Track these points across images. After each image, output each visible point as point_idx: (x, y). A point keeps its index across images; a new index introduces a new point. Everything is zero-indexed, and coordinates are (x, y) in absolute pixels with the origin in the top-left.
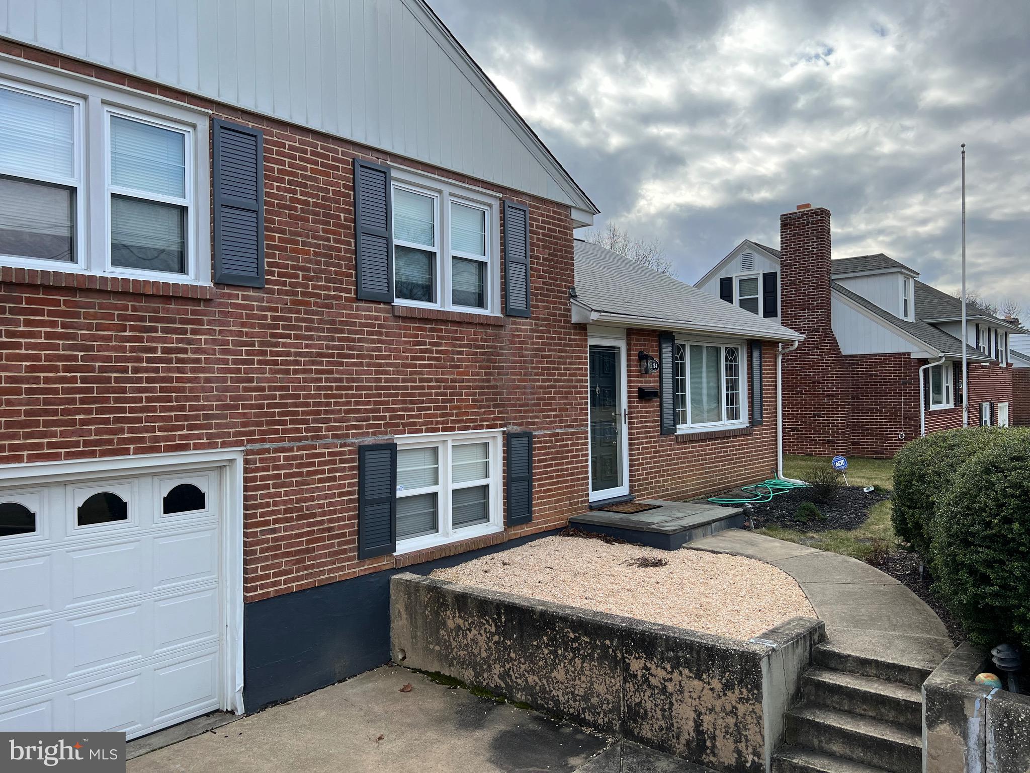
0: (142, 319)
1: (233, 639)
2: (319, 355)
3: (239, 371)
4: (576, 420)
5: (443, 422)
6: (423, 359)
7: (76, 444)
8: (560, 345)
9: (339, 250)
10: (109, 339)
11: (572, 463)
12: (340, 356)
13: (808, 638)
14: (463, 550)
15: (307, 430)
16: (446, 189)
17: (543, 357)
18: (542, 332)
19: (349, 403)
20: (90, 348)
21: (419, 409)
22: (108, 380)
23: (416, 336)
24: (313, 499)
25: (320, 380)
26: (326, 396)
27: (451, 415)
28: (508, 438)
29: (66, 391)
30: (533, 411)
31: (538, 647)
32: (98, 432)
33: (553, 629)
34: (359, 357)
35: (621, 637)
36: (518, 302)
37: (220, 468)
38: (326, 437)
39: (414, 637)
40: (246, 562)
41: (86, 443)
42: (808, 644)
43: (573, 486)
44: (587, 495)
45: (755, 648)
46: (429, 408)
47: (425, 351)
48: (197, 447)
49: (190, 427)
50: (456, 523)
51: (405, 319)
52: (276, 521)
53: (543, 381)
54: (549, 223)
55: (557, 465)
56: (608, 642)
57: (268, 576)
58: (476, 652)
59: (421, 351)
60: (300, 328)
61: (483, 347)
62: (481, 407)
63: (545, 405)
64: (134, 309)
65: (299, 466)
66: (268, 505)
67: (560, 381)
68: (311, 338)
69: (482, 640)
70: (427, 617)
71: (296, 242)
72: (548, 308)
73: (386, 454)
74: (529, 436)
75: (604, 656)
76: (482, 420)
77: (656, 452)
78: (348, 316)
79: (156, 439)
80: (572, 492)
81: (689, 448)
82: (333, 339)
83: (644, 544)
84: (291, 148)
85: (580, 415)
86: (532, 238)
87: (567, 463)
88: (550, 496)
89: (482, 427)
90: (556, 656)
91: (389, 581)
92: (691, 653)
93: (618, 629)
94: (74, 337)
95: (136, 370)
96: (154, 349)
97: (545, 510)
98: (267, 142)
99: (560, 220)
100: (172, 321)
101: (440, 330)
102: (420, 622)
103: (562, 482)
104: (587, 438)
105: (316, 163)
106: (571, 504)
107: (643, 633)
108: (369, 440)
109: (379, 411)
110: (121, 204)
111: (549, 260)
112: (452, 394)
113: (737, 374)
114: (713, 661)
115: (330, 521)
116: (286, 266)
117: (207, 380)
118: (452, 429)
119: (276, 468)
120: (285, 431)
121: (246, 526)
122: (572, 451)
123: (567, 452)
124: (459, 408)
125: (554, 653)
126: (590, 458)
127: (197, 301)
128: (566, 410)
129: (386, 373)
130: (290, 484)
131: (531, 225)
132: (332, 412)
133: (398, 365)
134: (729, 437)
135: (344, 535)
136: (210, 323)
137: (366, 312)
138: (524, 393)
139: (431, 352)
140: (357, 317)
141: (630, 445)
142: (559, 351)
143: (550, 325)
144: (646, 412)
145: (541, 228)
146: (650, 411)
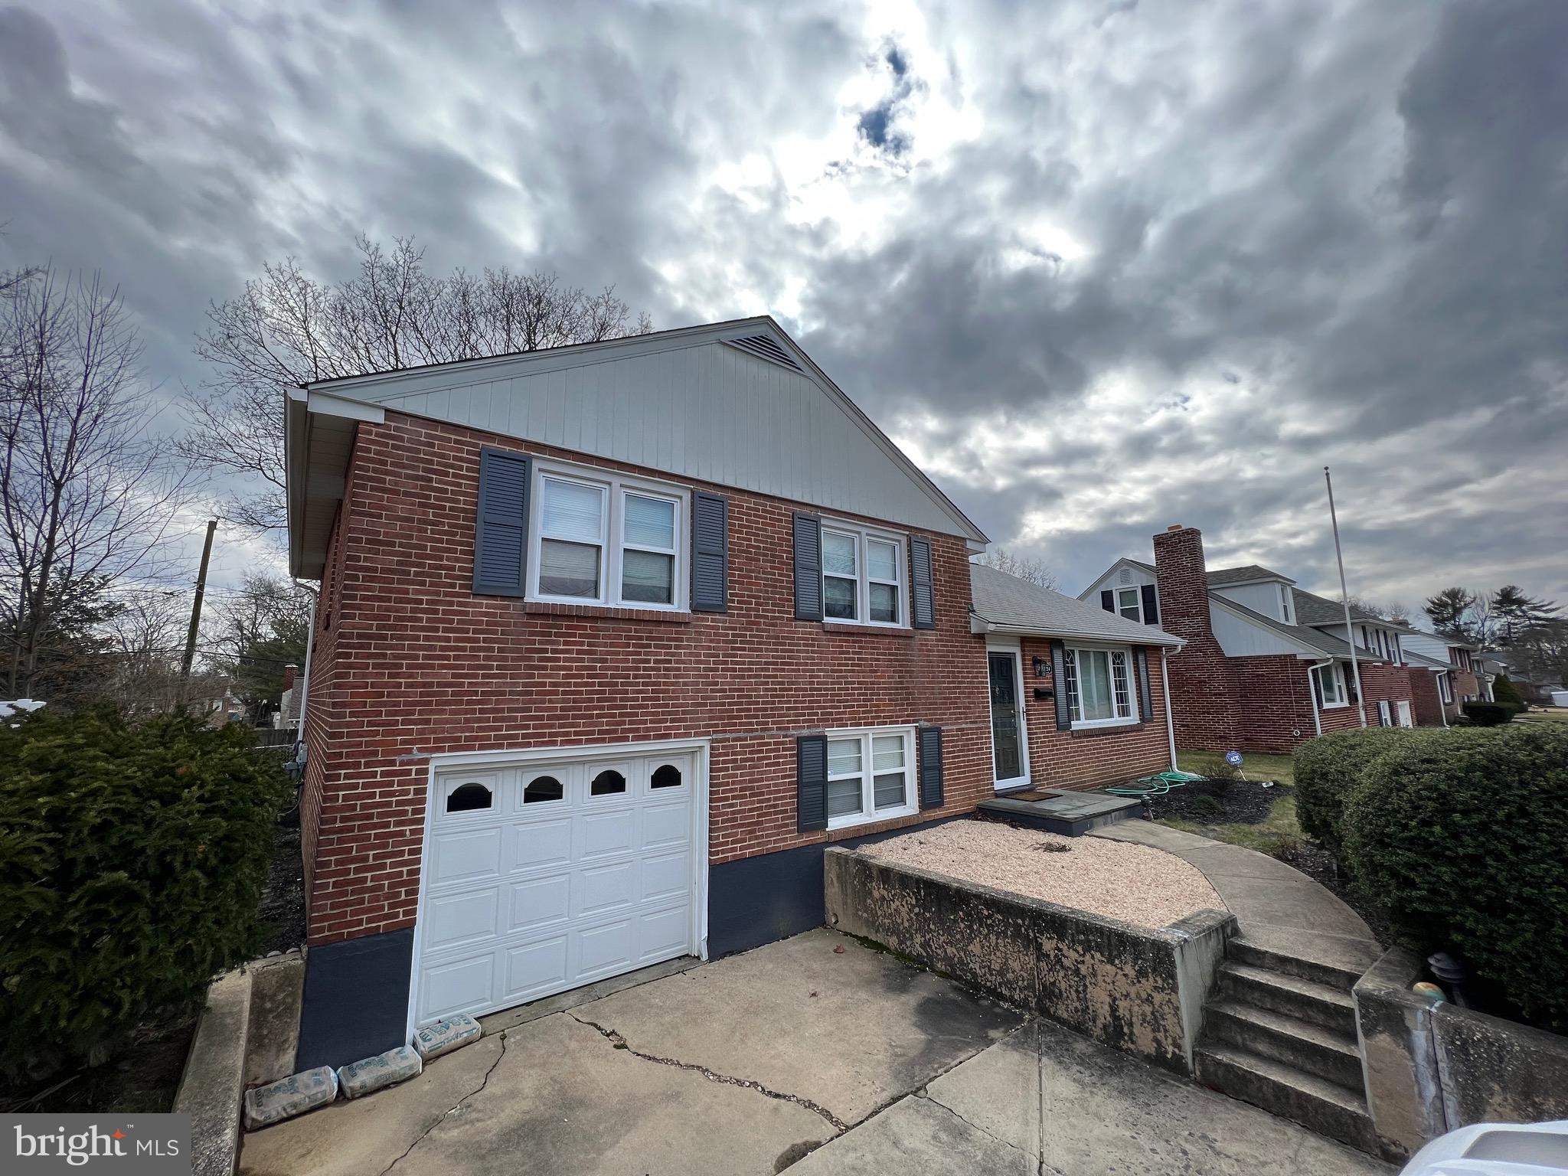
0: (641, 638)
1: (700, 894)
2: (766, 663)
3: (707, 676)
4: (980, 717)
5: (865, 718)
6: (847, 665)
7: (592, 733)
8: (963, 652)
9: (782, 581)
10: (618, 653)
11: (977, 754)
12: (782, 664)
13: (1220, 931)
14: (884, 829)
15: (758, 724)
16: (864, 531)
17: (948, 662)
18: (947, 641)
19: (789, 702)
20: (605, 661)
21: (845, 707)
22: (616, 684)
23: (842, 647)
24: (762, 780)
25: (767, 683)
26: (772, 696)
27: (871, 712)
28: (920, 732)
29: (588, 692)
30: (941, 709)
31: (955, 921)
33: (968, 906)
34: (797, 664)
35: (1032, 917)
36: (924, 617)
37: (693, 753)
38: (772, 729)
39: (845, 903)
40: (710, 831)
41: (600, 732)
42: (1221, 937)
43: (980, 775)
44: (992, 784)
45: (1168, 937)
46: (853, 706)
47: (849, 659)
48: (676, 736)
49: (672, 721)
50: (878, 805)
51: (831, 633)
52: (734, 798)
53: (949, 683)
54: (949, 552)
55: (964, 756)
56: (1020, 921)
57: (727, 843)
58: (899, 921)
59: (846, 659)
60: (753, 643)
61: (896, 655)
62: (896, 705)
63: (951, 703)
64: (636, 631)
65: (751, 752)
66: (727, 784)
67: (964, 683)
68: (761, 650)
69: (904, 910)
70: (856, 886)
71: (751, 577)
72: (951, 621)
73: (819, 744)
74: (938, 730)
75: (1017, 934)
76: (897, 717)
77: (1053, 746)
78: (789, 632)
79: (648, 729)
80: (978, 781)
81: (1085, 742)
82: (777, 651)
83: (1048, 830)
84: (748, 508)
85: (983, 712)
86: (934, 565)
87: (973, 755)
88: (959, 784)
89: (897, 722)
90: (972, 930)
91: (823, 853)
92: (1101, 937)
93: (1029, 910)
94: (594, 653)
95: (636, 677)
96: (648, 661)
97: (955, 796)
98: (731, 505)
99: (957, 549)
100: (661, 639)
101: (861, 642)
102: (849, 891)
103: (969, 772)
104: (989, 733)
105: (766, 518)
106: (978, 792)
107: (1053, 915)
108: (805, 732)
109: (812, 708)
110: (631, 556)
111: (950, 582)
112: (871, 694)
113: (1124, 675)
114: (1125, 948)
115: (776, 799)
116: (743, 596)
117: (685, 684)
118: (872, 724)
119: (734, 754)
120: (741, 724)
121: (711, 801)
122: (977, 744)
123: (972, 745)
124: (877, 706)
125: (970, 927)
126: (993, 750)
127: (679, 624)
128: (970, 708)
129: (819, 677)
130: (745, 767)
131: (934, 555)
132: (777, 709)
133: (826, 671)
134: (1122, 733)
135: (786, 811)
136: (688, 640)
137: (803, 629)
138: (933, 694)
139: (854, 659)
141: (1029, 739)
142: (961, 657)
143: (953, 636)
144: (1043, 709)
145: (942, 556)
146: (1046, 709)
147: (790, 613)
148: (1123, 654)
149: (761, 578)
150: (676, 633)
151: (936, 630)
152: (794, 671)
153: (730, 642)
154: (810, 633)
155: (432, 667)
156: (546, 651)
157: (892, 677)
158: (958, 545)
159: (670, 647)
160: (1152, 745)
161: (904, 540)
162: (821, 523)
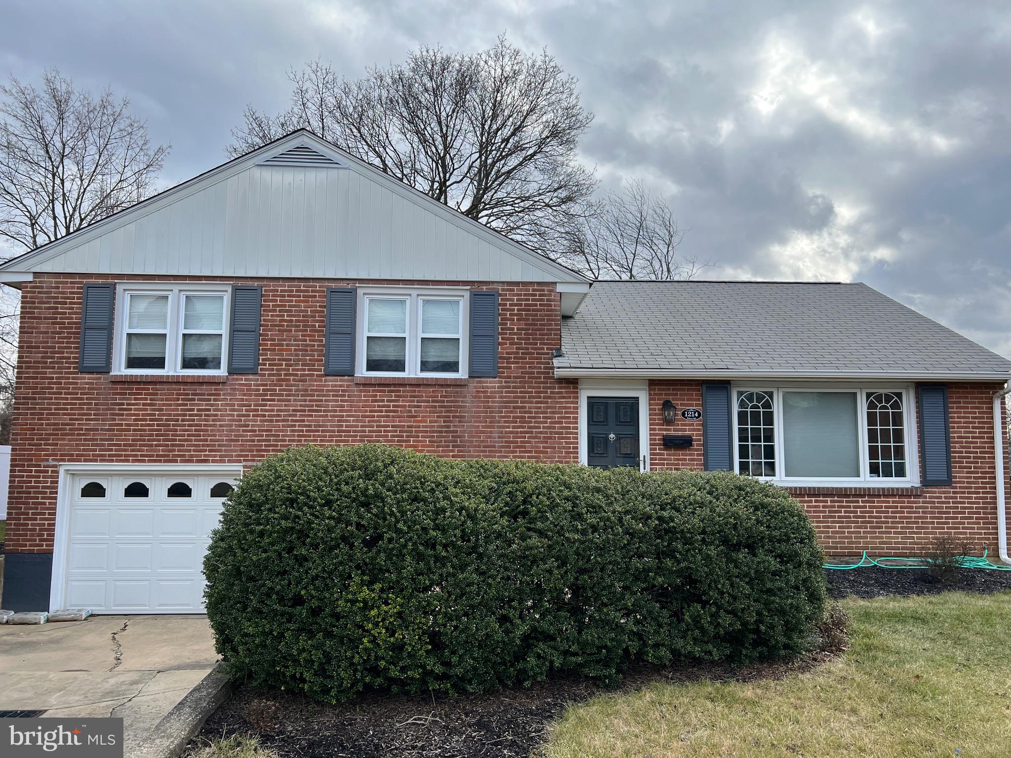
0: (188, 394)
2: (294, 411)
3: (240, 420)
6: (381, 411)
7: (153, 456)
8: (539, 397)
9: (313, 345)
12: (310, 411)
16: (417, 293)
17: (515, 407)
18: (515, 387)
20: (162, 410)
22: (169, 425)
23: (375, 396)
25: (294, 426)
26: (299, 436)
29: (150, 430)
30: (501, 452)
32: (163, 451)
34: (325, 411)
36: (483, 365)
41: (157, 456)
48: (213, 461)
49: (210, 451)
53: (514, 427)
54: (527, 300)
59: (380, 406)
60: (282, 395)
61: (442, 402)
63: (517, 447)
64: (184, 390)
67: (538, 427)
68: (289, 401)
71: (282, 345)
72: (523, 368)
78: (318, 386)
79: (191, 456)
84: (282, 291)
86: (504, 315)
95: (183, 420)
98: (266, 291)
99: (541, 295)
100: (203, 395)
105: (300, 296)
110: (186, 338)
111: (526, 329)
112: (408, 437)
113: (898, 424)
116: (274, 360)
117: (221, 426)
127: (218, 384)
128: (546, 453)
129: (346, 421)
131: (504, 304)
133: (358, 416)
136: (224, 395)
137: (333, 382)
139: (383, 406)
140: (325, 386)
142: (537, 402)
143: (525, 382)
144: (678, 460)
145: (516, 305)
146: (685, 460)
147: (320, 370)
148: (899, 395)
149: (292, 345)
150: (215, 390)
151: (500, 377)
152: (321, 416)
153: (261, 395)
154: (341, 386)
155: (59, 414)
156: (124, 404)
157: (436, 422)
158: (543, 290)
159: (210, 400)
160: (946, 518)
161: (467, 295)
162: (360, 292)
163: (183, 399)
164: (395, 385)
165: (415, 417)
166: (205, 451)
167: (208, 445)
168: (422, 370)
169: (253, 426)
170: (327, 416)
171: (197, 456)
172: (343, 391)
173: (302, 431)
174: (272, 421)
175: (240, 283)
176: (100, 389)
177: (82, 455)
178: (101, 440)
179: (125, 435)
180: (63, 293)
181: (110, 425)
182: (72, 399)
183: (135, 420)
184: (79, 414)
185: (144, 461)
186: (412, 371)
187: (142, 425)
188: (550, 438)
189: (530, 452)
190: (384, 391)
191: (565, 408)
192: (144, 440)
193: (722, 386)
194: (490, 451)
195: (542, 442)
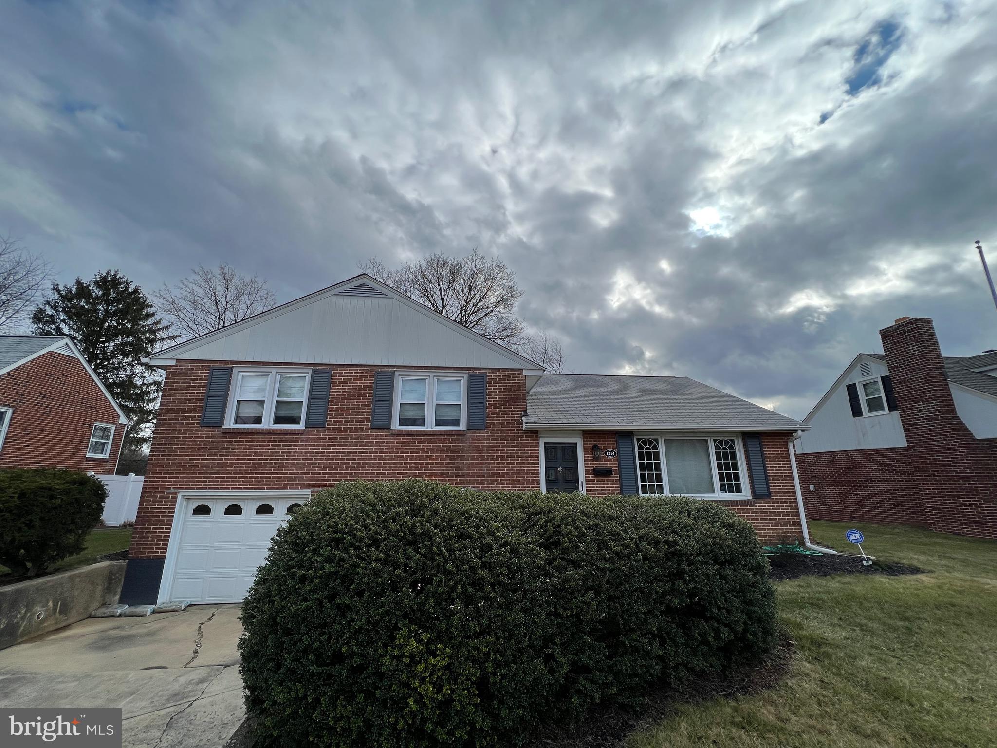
2: (349, 452)
3: (311, 459)
6: (407, 453)
8: (513, 443)
9: (364, 409)
12: (360, 452)
16: (431, 375)
17: (498, 450)
18: (497, 436)
20: (257, 452)
22: (261, 463)
23: (404, 442)
25: (348, 463)
30: (489, 480)
32: (255, 481)
36: (476, 422)
47: (410, 449)
49: (288, 481)
51: (398, 435)
53: (498, 463)
54: (505, 380)
59: (407, 450)
60: (341, 442)
61: (449, 446)
63: (500, 477)
68: (346, 446)
71: (343, 408)
72: (503, 423)
78: (366, 435)
79: (275, 485)
82: (357, 446)
84: (346, 373)
98: (334, 373)
99: (514, 377)
100: (287, 442)
105: (356, 377)
110: (279, 403)
111: (505, 399)
112: (426, 470)
113: (734, 458)
116: (337, 418)
117: (297, 463)
127: (298, 434)
128: (518, 480)
129: (385, 460)
133: (392, 456)
136: (301, 442)
137: (375, 433)
139: (413, 449)
140: (370, 436)
142: (512, 446)
143: (504, 433)
144: (604, 484)
145: (498, 383)
146: (608, 484)
147: (368, 425)
148: (733, 441)
149: (350, 408)
150: (296, 438)
151: (488, 429)
152: (368, 456)
153: (327, 442)
154: (381, 436)
155: (182, 456)
156: (229, 448)
157: (444, 460)
158: (515, 374)
159: (291, 445)
160: (770, 519)
161: (466, 376)
162: (397, 374)
163: (272, 445)
164: (417, 435)
165: (431, 456)
166: (285, 481)
167: (288, 477)
168: (436, 425)
169: (320, 463)
170: (371, 456)
171: (278, 485)
172: (383, 439)
173: (354, 467)
174: (333, 460)
175: (317, 368)
176: (214, 438)
177: (196, 485)
178: (211, 474)
179: (229, 470)
180: (196, 373)
181: (218, 463)
182: (193, 445)
183: (237, 460)
184: (197, 456)
185: (240, 489)
186: (429, 425)
187: (241, 463)
188: (521, 470)
189: (508, 480)
190: (410, 439)
191: (531, 450)
192: (242, 474)
193: (627, 435)
194: (481, 480)
195: (515, 474)
